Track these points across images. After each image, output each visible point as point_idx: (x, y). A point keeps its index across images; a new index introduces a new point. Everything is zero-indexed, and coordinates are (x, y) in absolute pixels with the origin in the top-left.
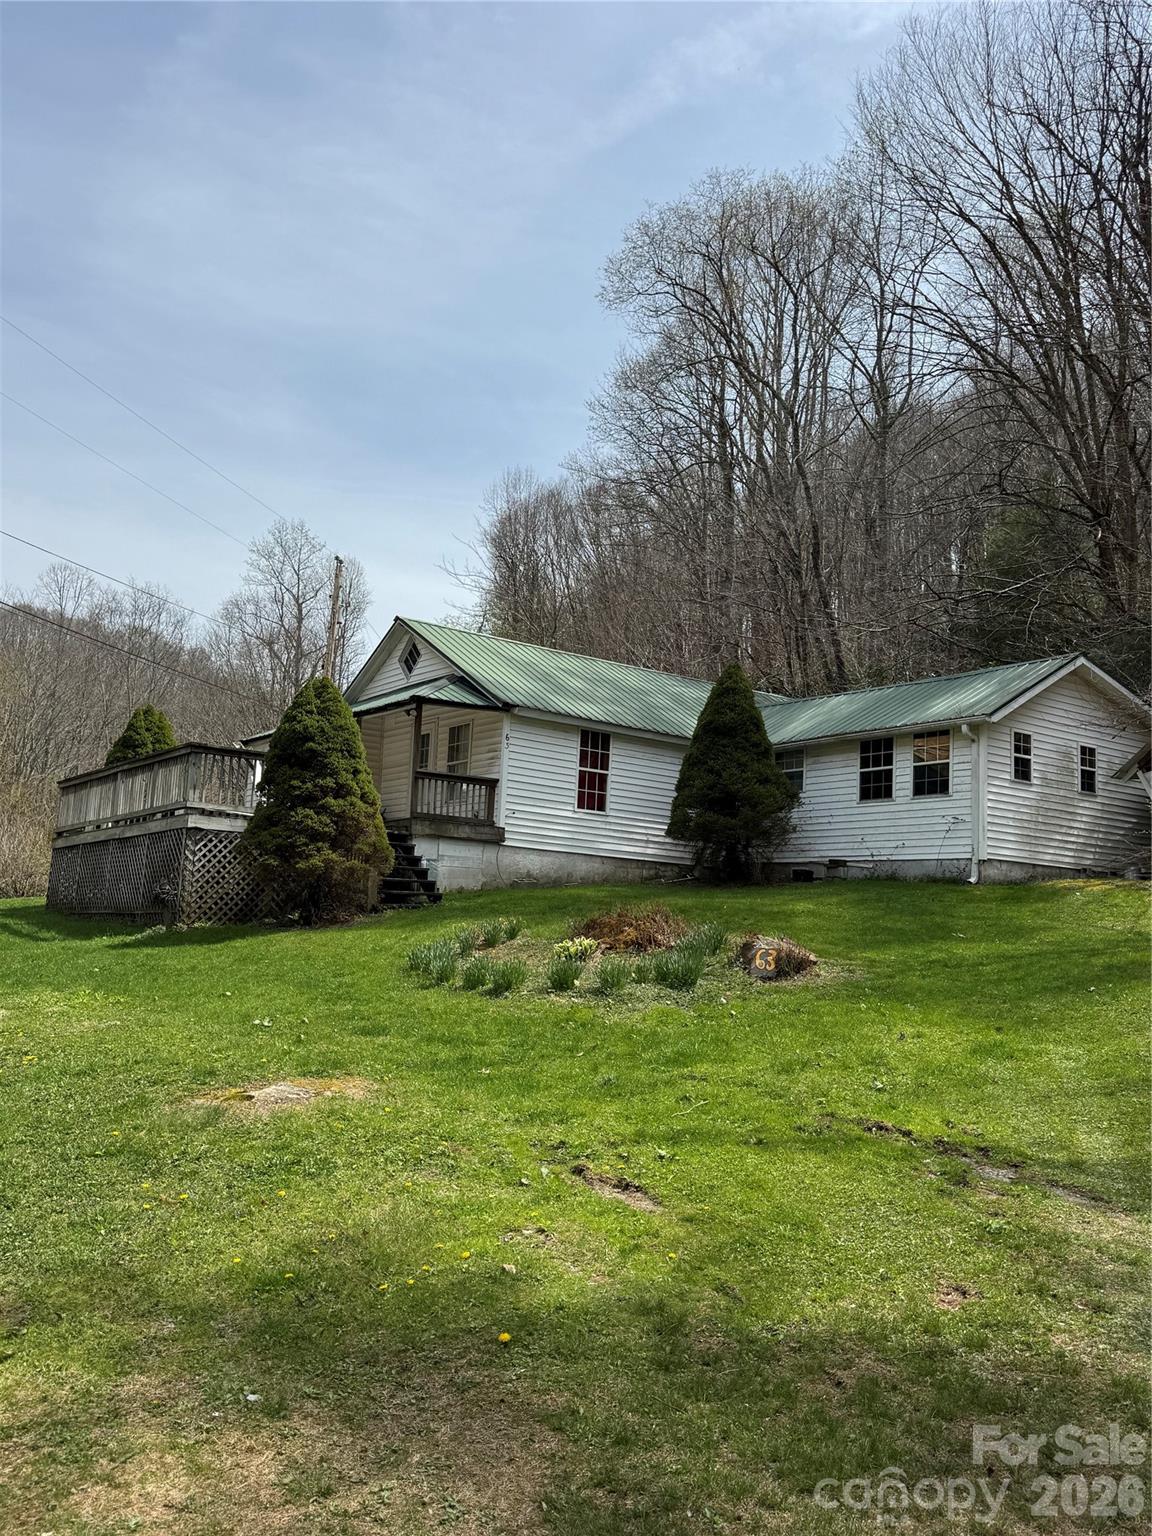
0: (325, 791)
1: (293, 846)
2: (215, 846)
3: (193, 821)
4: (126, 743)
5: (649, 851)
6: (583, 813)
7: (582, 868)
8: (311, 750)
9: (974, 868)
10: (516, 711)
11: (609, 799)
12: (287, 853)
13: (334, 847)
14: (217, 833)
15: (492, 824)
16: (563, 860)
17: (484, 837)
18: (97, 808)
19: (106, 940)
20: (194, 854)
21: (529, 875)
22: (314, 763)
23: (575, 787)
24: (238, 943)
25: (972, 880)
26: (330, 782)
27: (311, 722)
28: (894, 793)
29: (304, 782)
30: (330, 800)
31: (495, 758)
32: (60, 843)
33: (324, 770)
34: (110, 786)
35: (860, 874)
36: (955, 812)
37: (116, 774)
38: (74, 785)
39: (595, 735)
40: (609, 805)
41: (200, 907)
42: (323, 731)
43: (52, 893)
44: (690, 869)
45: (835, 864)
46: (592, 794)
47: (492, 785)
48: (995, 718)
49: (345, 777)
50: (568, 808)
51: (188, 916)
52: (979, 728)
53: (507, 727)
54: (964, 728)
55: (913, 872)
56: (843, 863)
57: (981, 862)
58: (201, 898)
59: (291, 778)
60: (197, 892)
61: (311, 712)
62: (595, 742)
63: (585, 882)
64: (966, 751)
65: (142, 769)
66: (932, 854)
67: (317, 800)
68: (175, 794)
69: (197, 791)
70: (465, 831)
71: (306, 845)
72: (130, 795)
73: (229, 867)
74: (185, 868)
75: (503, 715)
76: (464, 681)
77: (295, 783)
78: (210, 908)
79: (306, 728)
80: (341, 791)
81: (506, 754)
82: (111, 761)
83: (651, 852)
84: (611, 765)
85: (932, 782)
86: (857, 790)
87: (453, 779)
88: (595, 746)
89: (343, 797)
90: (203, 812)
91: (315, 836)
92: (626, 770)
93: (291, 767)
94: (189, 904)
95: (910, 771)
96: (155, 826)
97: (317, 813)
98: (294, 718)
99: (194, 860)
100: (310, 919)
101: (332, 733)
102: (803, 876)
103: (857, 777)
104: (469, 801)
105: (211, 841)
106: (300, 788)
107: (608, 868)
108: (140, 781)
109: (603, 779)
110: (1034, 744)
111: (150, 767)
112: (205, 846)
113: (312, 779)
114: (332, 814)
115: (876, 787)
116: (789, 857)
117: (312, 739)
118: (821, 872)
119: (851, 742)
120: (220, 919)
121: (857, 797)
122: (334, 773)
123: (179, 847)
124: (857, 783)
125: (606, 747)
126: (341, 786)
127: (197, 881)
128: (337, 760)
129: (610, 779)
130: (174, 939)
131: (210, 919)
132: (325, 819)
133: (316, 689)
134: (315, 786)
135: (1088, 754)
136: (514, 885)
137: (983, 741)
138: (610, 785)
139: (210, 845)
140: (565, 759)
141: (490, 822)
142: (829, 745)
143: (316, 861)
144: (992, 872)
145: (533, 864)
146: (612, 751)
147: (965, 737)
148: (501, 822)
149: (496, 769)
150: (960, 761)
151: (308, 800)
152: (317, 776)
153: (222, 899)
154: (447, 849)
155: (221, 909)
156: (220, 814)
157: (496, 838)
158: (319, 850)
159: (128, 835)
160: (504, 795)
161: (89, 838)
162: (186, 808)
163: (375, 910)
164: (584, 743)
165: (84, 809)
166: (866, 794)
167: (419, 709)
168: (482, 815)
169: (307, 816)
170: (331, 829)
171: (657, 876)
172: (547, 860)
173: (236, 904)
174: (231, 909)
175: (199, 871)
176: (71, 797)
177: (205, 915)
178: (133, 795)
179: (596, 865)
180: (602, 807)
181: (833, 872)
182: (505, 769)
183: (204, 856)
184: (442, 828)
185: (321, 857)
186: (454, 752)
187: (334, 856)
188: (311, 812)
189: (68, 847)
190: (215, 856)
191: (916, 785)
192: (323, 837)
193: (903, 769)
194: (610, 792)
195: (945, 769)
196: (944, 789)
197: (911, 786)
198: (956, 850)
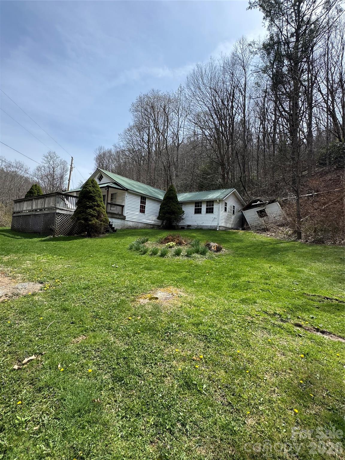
0: (95, 205)
1: (88, 218)
2: (63, 217)
3: (58, 211)
5: (153, 222)
6: (141, 214)
7: (140, 225)
8: (91, 195)
9: (218, 227)
10: (129, 191)
11: (146, 211)
12: (86, 220)
13: (97, 219)
14: (63, 214)
16: (137, 223)
17: (122, 218)
18: (26, 207)
20: (58, 219)
21: (130, 226)
22: (92, 199)
23: (139, 208)
25: (218, 230)
26: (96, 203)
27: (91, 189)
28: (202, 213)
29: (90, 203)
30: (96, 208)
31: (123, 200)
32: (15, 215)
33: (94, 200)
35: (193, 228)
36: (215, 217)
37: (32, 199)
38: (16, 202)
39: (143, 197)
40: (145, 212)
41: (59, 232)
42: (94, 191)
43: (13, 226)
44: (160, 226)
45: (189, 226)
46: (142, 210)
47: (123, 206)
48: (224, 199)
49: (99, 202)
50: (138, 212)
51: (57, 234)
52: (220, 201)
53: (126, 194)
54: (218, 201)
55: (205, 228)
56: (191, 226)
57: (219, 226)
58: (60, 229)
59: (86, 202)
60: (59, 228)
61: (91, 186)
62: (143, 199)
63: (141, 228)
64: (217, 205)
65: (41, 198)
66: (210, 225)
67: (93, 207)
68: (52, 205)
69: (59, 204)
70: (118, 216)
71: (91, 218)
72: (37, 205)
73: (66, 222)
74: (56, 222)
75: (126, 191)
76: (116, 183)
77: (88, 203)
78: (62, 232)
79: (90, 190)
81: (126, 200)
82: (26, 196)
83: (152, 222)
84: (146, 204)
85: (210, 211)
86: (194, 212)
87: (112, 204)
89: (99, 207)
90: (60, 209)
91: (93, 216)
92: (149, 205)
93: (86, 199)
94: (57, 231)
95: (205, 208)
96: (46, 212)
97: (93, 211)
98: (86, 188)
99: (58, 220)
100: (89, 236)
101: (96, 192)
102: (183, 228)
104: (118, 210)
105: (62, 216)
106: (88, 204)
107: (145, 225)
108: (40, 201)
109: (145, 206)
110: (227, 205)
111: (43, 198)
112: (61, 217)
113: (91, 202)
114: (96, 211)
115: (198, 211)
116: (181, 224)
117: (91, 193)
118: (186, 227)
119: (194, 202)
120: (64, 234)
121: (194, 213)
122: (97, 201)
123: (54, 217)
124: (194, 210)
125: (145, 200)
126: (98, 204)
127: (59, 225)
128: (97, 198)
129: (146, 207)
130: (54, 239)
131: (62, 234)
132: (95, 212)
133: (91, 181)
134: (92, 204)
135: (234, 207)
136: (127, 228)
137: (221, 203)
138: (146, 208)
139: (62, 217)
140: (138, 201)
141: (122, 215)
142: (188, 202)
143: (93, 222)
144: (221, 228)
145: (131, 224)
146: (146, 201)
147: (217, 202)
148: (125, 214)
149: (124, 203)
150: (215, 207)
151: (91, 207)
152: (92, 202)
153: (65, 230)
154: (114, 220)
155: (64, 232)
156: (63, 210)
157: (124, 218)
158: (94, 219)
159: (36, 214)
160: (126, 210)
161: (24, 214)
162: (56, 208)
163: (103, 233)
164: (141, 199)
165: (22, 207)
166: (195, 213)
167: (108, 189)
168: (120, 213)
169: (91, 211)
170: (96, 215)
171: (153, 227)
172: (134, 223)
173: (68, 231)
174: (67, 232)
175: (59, 223)
176: (18, 204)
177: (60, 233)
179: (143, 225)
180: (144, 213)
181: (188, 227)
182: (126, 203)
183: (60, 219)
184: (113, 215)
185: (95, 221)
186: (112, 199)
187: (97, 221)
188: (92, 210)
189: (17, 216)
190: (63, 220)
191: (206, 211)
192: (95, 216)
193: (204, 208)
194: (146, 210)
195: (213, 208)
196: (212, 212)
197: (205, 211)
198: (214, 224)
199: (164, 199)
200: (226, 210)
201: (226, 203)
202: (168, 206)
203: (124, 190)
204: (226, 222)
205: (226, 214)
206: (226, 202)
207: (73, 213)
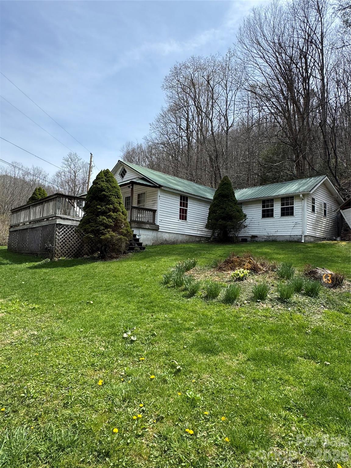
0: (110, 210)
1: (99, 230)
2: (67, 230)
3: (59, 221)
4: (33, 199)
5: (199, 233)
6: (181, 221)
7: (180, 238)
8: (104, 195)
9: (303, 238)
10: (162, 188)
11: (188, 217)
12: (97, 233)
13: (114, 231)
14: (67, 226)
15: (155, 224)
16: (175, 235)
17: (153, 228)
18: (23, 218)
19: (28, 265)
20: (59, 233)
21: (166, 240)
22: (105, 200)
23: (179, 213)
25: (303, 241)
26: (111, 206)
27: (104, 184)
28: (274, 216)
29: (102, 207)
30: (111, 213)
31: (155, 202)
32: (12, 229)
33: (109, 202)
34: (27, 211)
35: (260, 239)
36: (296, 221)
37: (30, 206)
38: (14, 211)
39: (184, 197)
40: (188, 219)
41: (62, 252)
42: (108, 188)
43: (9, 245)
44: (209, 238)
45: (254, 237)
46: (183, 215)
47: (154, 211)
48: (311, 192)
49: (117, 205)
50: (176, 219)
51: (58, 255)
52: (305, 195)
53: (159, 193)
54: (301, 196)
55: (281, 239)
56: (256, 236)
57: (305, 236)
58: (62, 248)
59: (97, 205)
60: (60, 246)
61: (103, 181)
63: (182, 242)
64: (300, 203)
65: (39, 204)
66: (289, 234)
67: (107, 213)
68: (51, 212)
69: (60, 210)
70: (148, 226)
71: (104, 230)
72: (35, 213)
73: (71, 238)
74: (56, 238)
75: (158, 189)
76: (144, 179)
77: (99, 207)
78: (65, 252)
79: (102, 187)
80: (115, 210)
81: (159, 202)
84: (188, 206)
85: (287, 212)
86: (261, 215)
87: (141, 209)
88: (184, 200)
89: (116, 212)
90: (61, 218)
91: (107, 226)
92: (193, 208)
93: (97, 201)
94: (58, 251)
95: (280, 209)
96: (44, 223)
97: (107, 218)
98: (97, 183)
99: (59, 235)
100: (103, 258)
101: (111, 189)
102: (244, 240)
103: (261, 211)
104: (145, 217)
105: (65, 228)
106: (100, 209)
107: (187, 238)
108: (38, 208)
109: (186, 210)
110: (315, 201)
111: (42, 203)
112: (63, 230)
113: (105, 205)
114: (112, 218)
115: (267, 214)
116: (243, 233)
117: (104, 191)
118: (249, 239)
120: (69, 256)
121: (261, 217)
122: (113, 204)
123: (53, 231)
124: (261, 213)
125: (187, 201)
126: (115, 208)
127: (60, 243)
128: (113, 199)
129: (188, 211)
130: (53, 265)
131: (65, 256)
132: (110, 220)
133: (104, 173)
134: (106, 208)
136: (162, 244)
137: (306, 200)
138: (188, 213)
139: (65, 230)
140: (176, 203)
141: (154, 223)
143: (108, 236)
144: (308, 239)
145: (166, 236)
146: (189, 202)
148: (158, 223)
149: (156, 207)
150: (297, 206)
151: (104, 213)
152: (106, 204)
153: (69, 249)
154: (142, 232)
155: (69, 252)
156: (68, 219)
157: (156, 229)
158: (108, 232)
159: (34, 226)
160: (158, 215)
161: (21, 228)
162: (56, 216)
163: (125, 253)
164: (181, 200)
165: (19, 218)
166: (264, 216)
167: (132, 186)
168: (151, 221)
169: (104, 219)
170: (112, 224)
171: (200, 241)
172: (171, 235)
173: (74, 251)
174: (72, 252)
175: (61, 239)
176: (15, 215)
177: (63, 255)
178: (36, 213)
179: (185, 237)
180: (186, 219)
181: (253, 239)
182: (159, 207)
183: (63, 234)
184: (140, 225)
185: (109, 234)
186: (139, 202)
187: (114, 234)
188: (105, 218)
189: (14, 231)
190: (66, 234)
191: (282, 213)
192: (110, 227)
193: (277, 208)
194: (188, 215)
195: (292, 208)
196: (292, 214)
197: (280, 213)
198: (296, 232)
199: (215, 198)
200: (313, 210)
201: (313, 199)
202: (222, 208)
203: (155, 187)
204: (314, 229)
205: (315, 216)
206: (314, 197)
207: (79, 223)
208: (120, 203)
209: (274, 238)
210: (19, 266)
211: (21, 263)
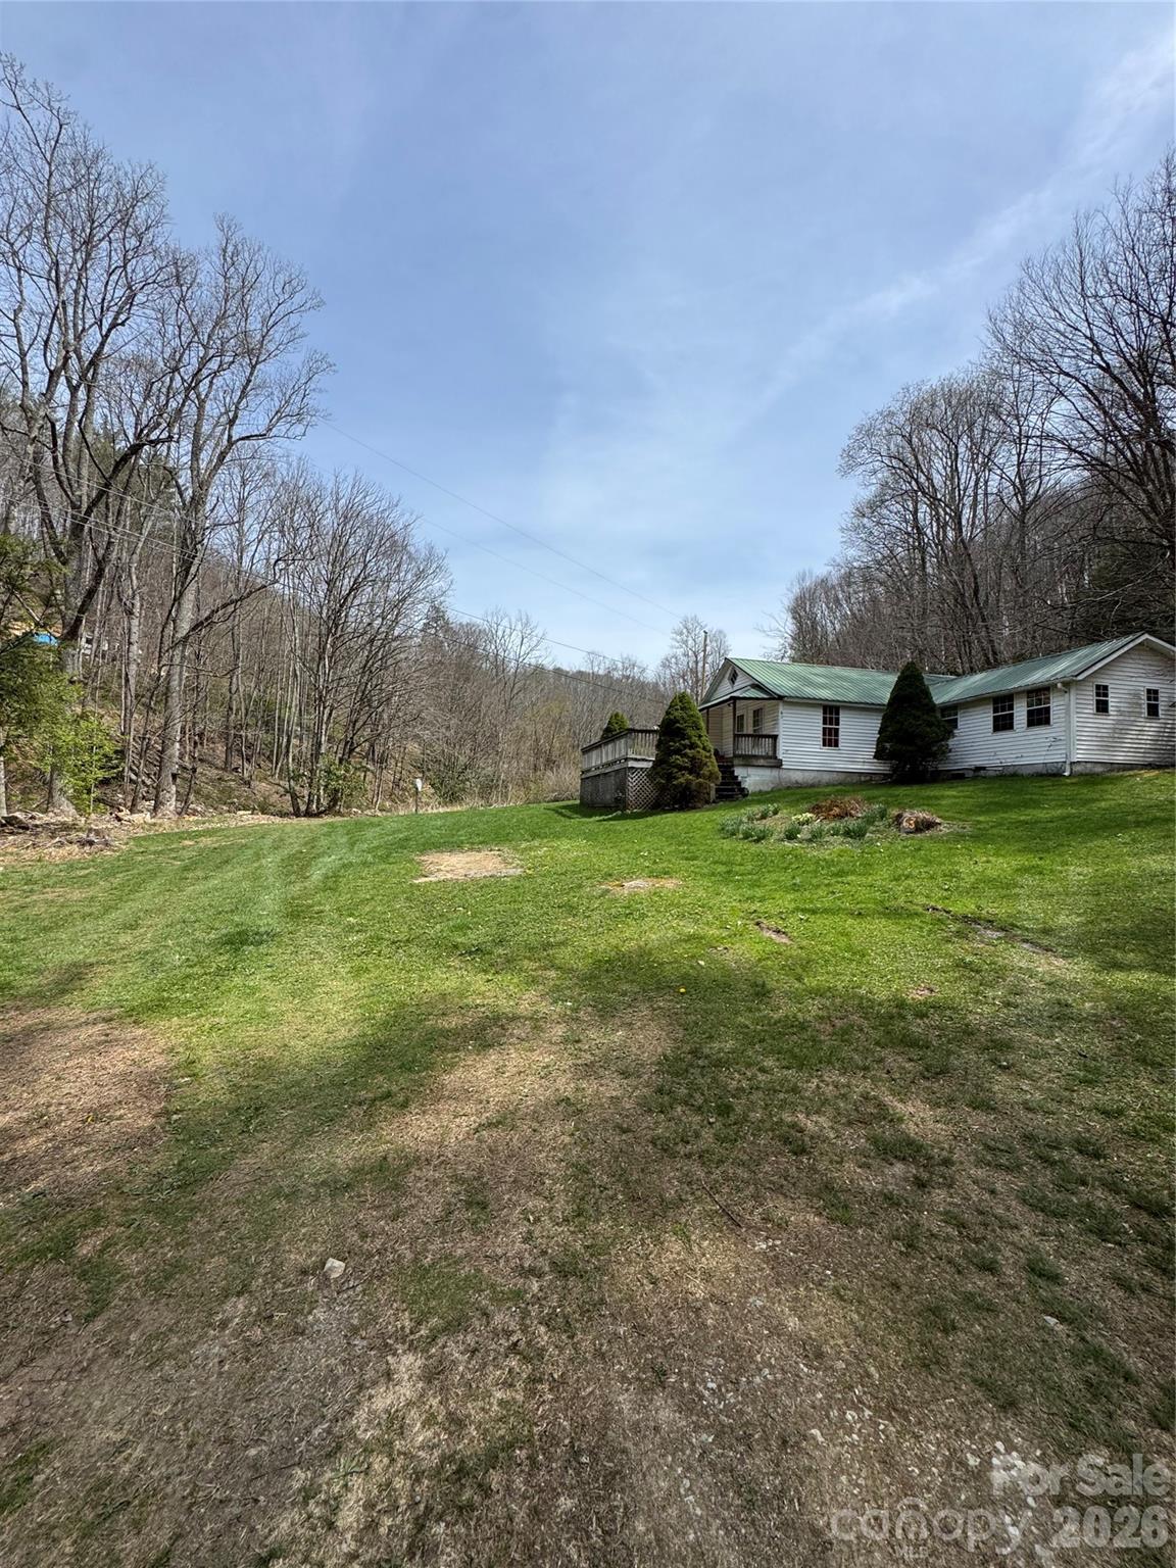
0: (685, 746)
1: (672, 773)
2: (641, 775)
3: (631, 764)
4: (608, 730)
6: (826, 749)
7: (826, 778)
8: (678, 728)
9: (1068, 767)
10: (786, 699)
11: (840, 741)
12: (670, 777)
13: (690, 774)
14: (641, 769)
15: (776, 758)
16: (814, 774)
17: (771, 764)
18: (596, 760)
19: (597, 818)
20: (632, 779)
21: (797, 782)
22: (680, 734)
23: (821, 736)
24: (649, 819)
25: (1066, 774)
26: (687, 742)
27: (678, 714)
28: (1015, 727)
29: (675, 743)
30: (688, 751)
31: (776, 720)
32: (583, 776)
33: (684, 736)
34: (599, 750)
35: (992, 773)
36: (1055, 735)
37: (603, 744)
38: (586, 751)
39: (831, 707)
40: (840, 744)
41: (636, 803)
42: (684, 718)
43: (582, 798)
44: (889, 775)
45: (978, 769)
46: (831, 739)
47: (775, 738)
48: (1080, 678)
49: (695, 739)
50: (816, 745)
51: (631, 807)
52: (1068, 684)
53: (781, 708)
54: (1059, 685)
55: (1025, 772)
56: (984, 768)
57: (1072, 763)
58: (636, 798)
59: (671, 741)
60: (634, 796)
61: (678, 710)
62: (831, 712)
63: (828, 785)
64: (1061, 699)
65: (612, 741)
66: (1040, 760)
67: (682, 751)
68: (623, 752)
69: (632, 750)
70: (761, 762)
71: (677, 772)
73: (647, 784)
74: (629, 785)
75: (779, 702)
76: (758, 686)
77: (672, 743)
78: (641, 803)
79: (676, 717)
80: (693, 746)
81: (781, 721)
82: (603, 738)
83: (865, 768)
84: (841, 723)
85: (1039, 718)
86: (991, 726)
87: (757, 737)
88: (831, 713)
89: (694, 749)
90: (636, 760)
91: (681, 768)
92: (848, 724)
93: (670, 736)
94: (631, 801)
95: (1025, 713)
96: (616, 767)
97: (682, 757)
98: (670, 713)
99: (633, 782)
100: (682, 809)
101: (689, 719)
102: (958, 777)
103: (991, 719)
104: (764, 748)
105: (638, 772)
106: (674, 746)
107: (842, 777)
108: (610, 747)
109: (837, 730)
110: (1110, 691)
111: (615, 740)
112: (636, 775)
113: (679, 741)
114: (689, 757)
115: (1003, 724)
117: (679, 722)
118: (970, 774)
119: (985, 699)
120: (644, 808)
121: (991, 730)
122: (689, 738)
123: (626, 776)
124: (991, 722)
125: (838, 713)
126: (693, 744)
127: (634, 791)
128: (690, 731)
129: (840, 730)
130: (624, 817)
132: (686, 760)
133: (680, 699)
134: (681, 744)
135: (1153, 694)
136: (788, 788)
137: (1073, 692)
138: (840, 733)
139: (638, 774)
140: (815, 721)
141: (774, 757)
142: (972, 702)
143: (682, 780)
144: (1077, 768)
145: (797, 777)
146: (841, 715)
147: (1060, 690)
148: (780, 756)
149: (776, 730)
150: (1056, 705)
151: (678, 752)
152: (681, 740)
153: (645, 798)
154: (751, 771)
155: (645, 803)
156: (643, 760)
157: (778, 765)
158: (683, 775)
159: (607, 771)
160: (781, 743)
161: (593, 774)
162: (628, 758)
164: (825, 713)
165: (591, 761)
166: (996, 729)
167: (734, 704)
168: (770, 753)
169: (677, 759)
170: (689, 765)
171: (871, 780)
172: (807, 774)
173: (652, 801)
174: (650, 803)
175: (634, 786)
176: (586, 756)
178: (607, 754)
180: (836, 745)
181: (977, 774)
182: (781, 729)
183: (636, 779)
184: (749, 761)
185: (685, 778)
186: (756, 722)
187: (691, 777)
188: (679, 757)
189: (587, 778)
190: (641, 779)
191: (1028, 721)
192: (685, 768)
193: (1020, 712)
194: (840, 737)
195: (1048, 710)
196: (1047, 722)
197: (1025, 721)
198: (1055, 757)
200: (1102, 707)
201: (1102, 691)
203: (774, 699)
204: (1107, 748)
205: (1106, 721)
206: (1106, 682)
207: (651, 764)
208: (700, 736)
209: (1011, 770)
210: (587, 820)
211: (591, 817)
